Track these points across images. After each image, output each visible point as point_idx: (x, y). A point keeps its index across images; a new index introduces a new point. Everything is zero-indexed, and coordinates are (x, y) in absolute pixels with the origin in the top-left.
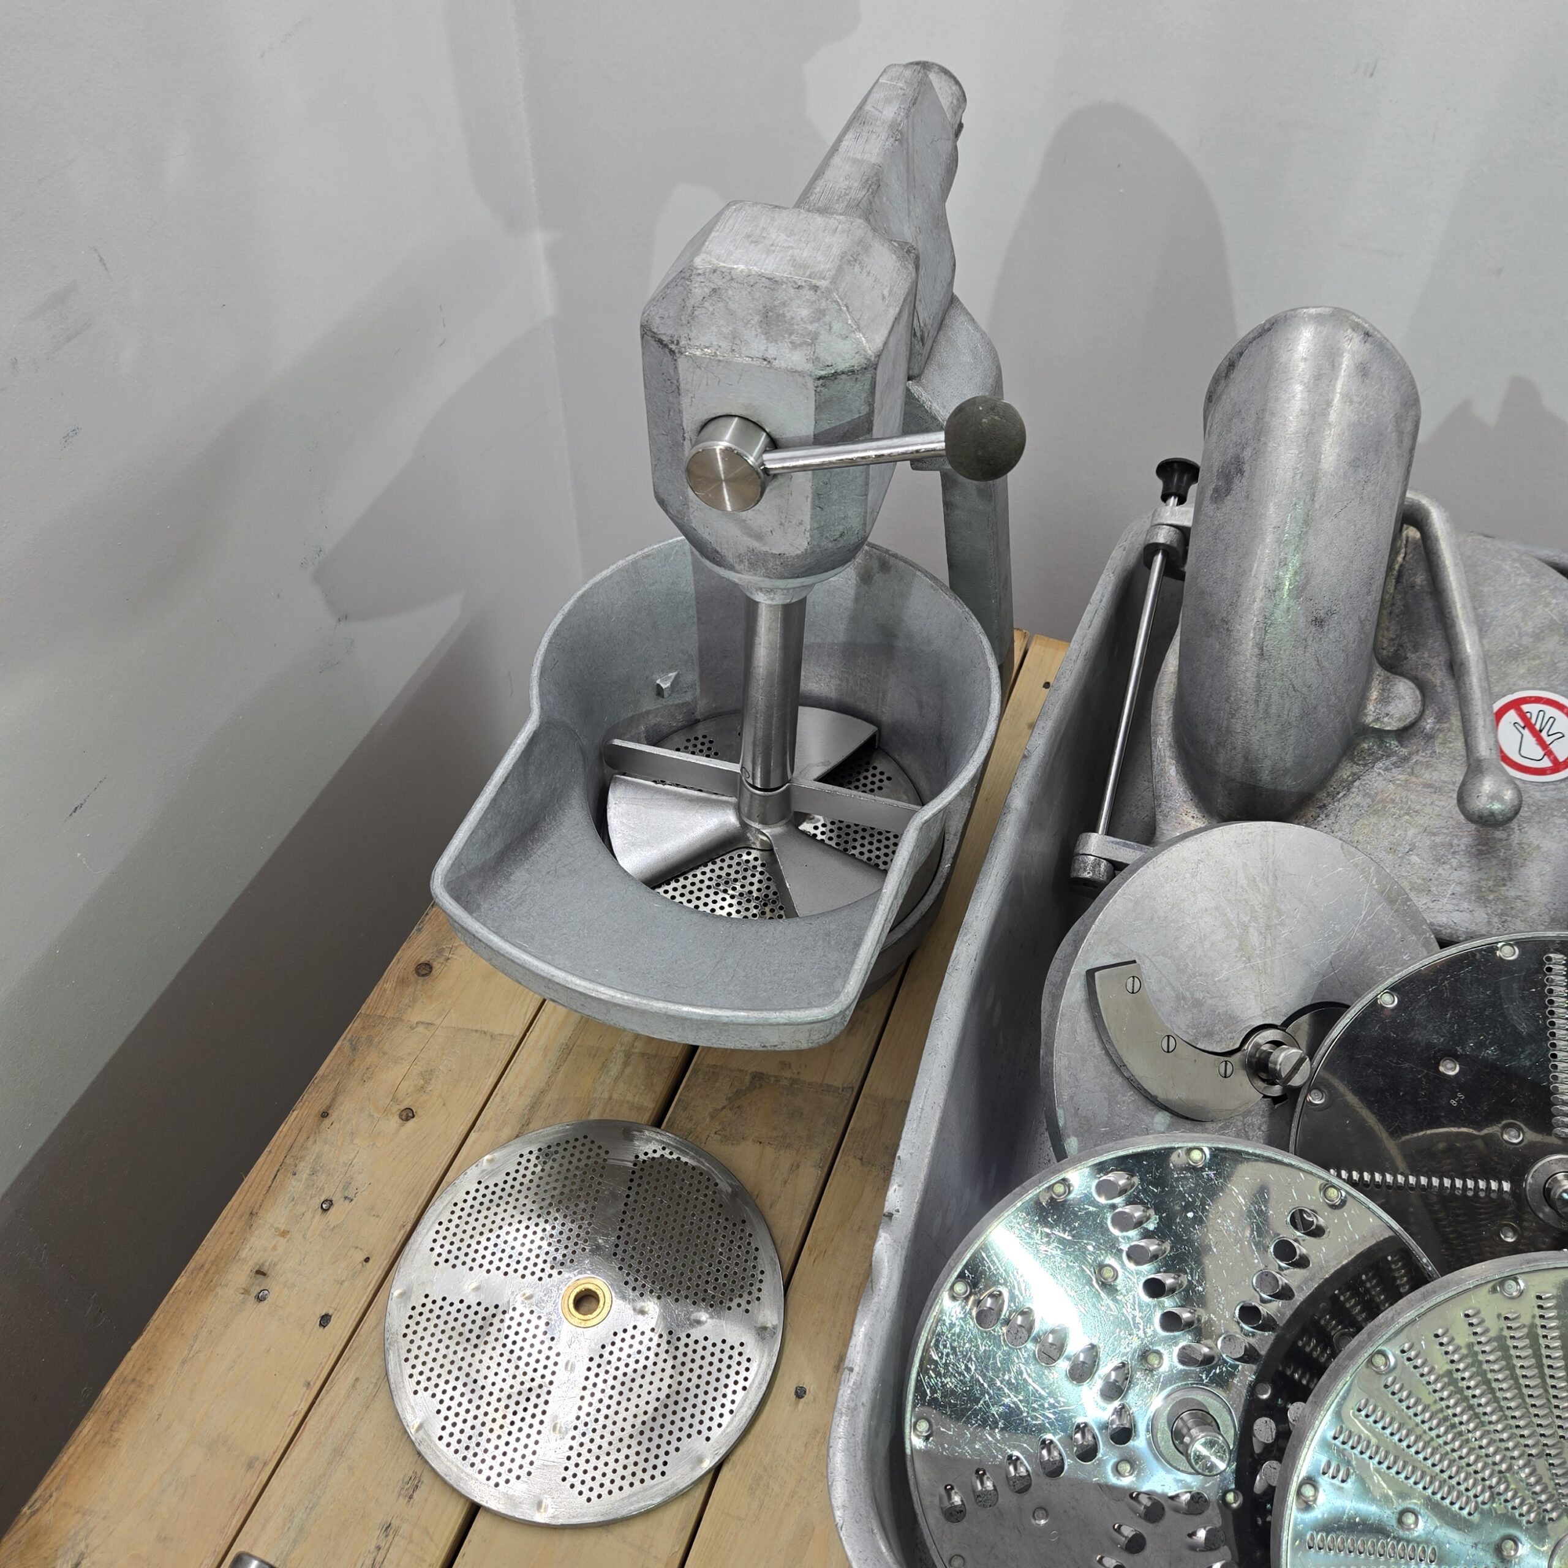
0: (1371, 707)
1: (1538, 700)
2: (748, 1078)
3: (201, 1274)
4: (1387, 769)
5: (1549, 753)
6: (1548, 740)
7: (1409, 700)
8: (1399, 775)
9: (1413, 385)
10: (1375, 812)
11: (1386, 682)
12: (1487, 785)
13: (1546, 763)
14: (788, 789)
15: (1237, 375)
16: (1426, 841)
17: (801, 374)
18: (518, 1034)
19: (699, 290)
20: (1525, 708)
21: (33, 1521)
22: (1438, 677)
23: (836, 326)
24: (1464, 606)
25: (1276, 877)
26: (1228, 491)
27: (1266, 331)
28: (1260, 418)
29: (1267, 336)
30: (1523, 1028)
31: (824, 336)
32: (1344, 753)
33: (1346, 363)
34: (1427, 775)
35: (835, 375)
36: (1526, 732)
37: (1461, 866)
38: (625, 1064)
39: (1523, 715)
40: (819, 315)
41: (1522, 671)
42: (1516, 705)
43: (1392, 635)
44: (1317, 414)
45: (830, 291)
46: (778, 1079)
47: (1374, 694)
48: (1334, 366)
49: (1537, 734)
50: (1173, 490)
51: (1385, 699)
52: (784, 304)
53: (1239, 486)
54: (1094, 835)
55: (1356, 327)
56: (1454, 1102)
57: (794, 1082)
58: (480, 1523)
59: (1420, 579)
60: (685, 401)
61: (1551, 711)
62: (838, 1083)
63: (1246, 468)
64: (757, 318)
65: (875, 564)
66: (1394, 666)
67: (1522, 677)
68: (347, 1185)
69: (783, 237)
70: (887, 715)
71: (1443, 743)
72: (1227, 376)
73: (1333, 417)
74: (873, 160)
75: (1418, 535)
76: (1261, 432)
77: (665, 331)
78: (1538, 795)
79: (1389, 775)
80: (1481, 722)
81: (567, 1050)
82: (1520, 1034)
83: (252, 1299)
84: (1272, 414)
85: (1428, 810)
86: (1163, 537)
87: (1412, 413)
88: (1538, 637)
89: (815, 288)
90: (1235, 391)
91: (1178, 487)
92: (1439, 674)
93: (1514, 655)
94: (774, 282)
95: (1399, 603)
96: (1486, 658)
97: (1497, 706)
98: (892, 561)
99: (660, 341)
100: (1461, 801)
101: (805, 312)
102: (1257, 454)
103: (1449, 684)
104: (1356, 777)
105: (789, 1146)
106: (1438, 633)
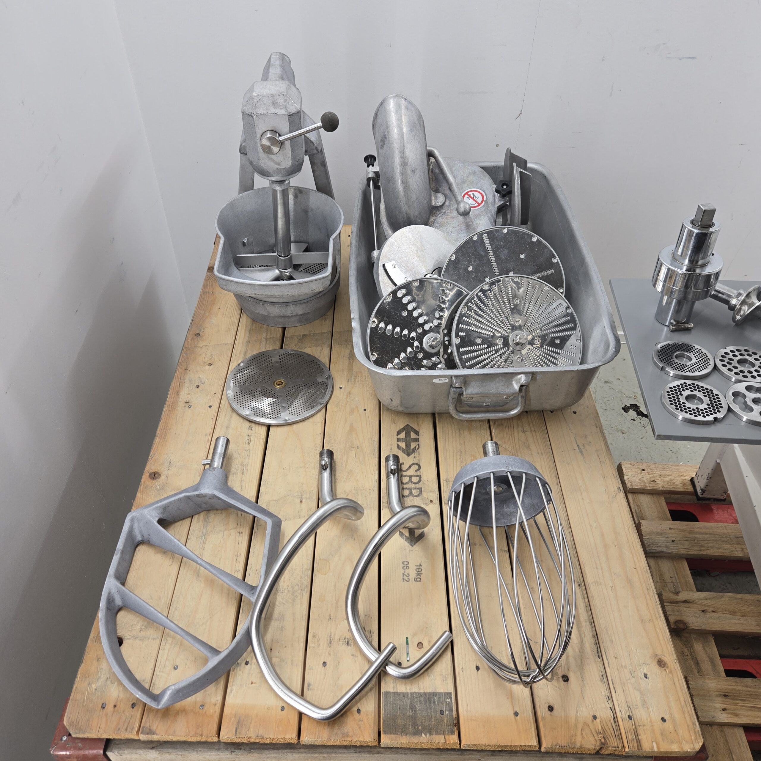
0: (433, 201)
1: (471, 191)
2: (301, 336)
3: (170, 406)
4: (441, 216)
5: (477, 202)
6: (476, 199)
7: (442, 198)
8: (444, 217)
9: (419, 112)
10: (442, 227)
11: (435, 195)
12: (462, 205)
13: (477, 204)
14: (291, 256)
15: (379, 116)
16: (454, 230)
17: (284, 115)
18: (233, 342)
19: (256, 100)
20: (469, 193)
21: (153, 458)
22: (448, 192)
23: (290, 103)
24: (448, 171)
25: (421, 239)
26: (384, 144)
27: (382, 104)
28: (387, 124)
29: (383, 105)
30: (483, 254)
31: (288, 105)
32: (430, 215)
33: (403, 107)
34: (451, 215)
35: (292, 114)
36: (470, 199)
37: (464, 233)
38: (266, 341)
39: (469, 195)
40: (286, 101)
41: (466, 185)
42: (467, 193)
43: (434, 185)
44: (399, 120)
45: (286, 95)
46: (310, 334)
47: (433, 198)
48: (400, 108)
49: (473, 199)
50: (370, 163)
51: (436, 199)
52: (277, 100)
53: (386, 142)
54: (375, 251)
55: (402, 98)
56: (473, 276)
57: (314, 334)
58: (271, 429)
59: (437, 171)
60: (257, 128)
61: (475, 193)
62: (326, 331)
63: (387, 137)
64: (271, 104)
65: (298, 192)
66: (437, 191)
67: (467, 187)
68: (201, 382)
69: (271, 86)
70: (310, 241)
71: (453, 207)
72: (376, 118)
73: (403, 120)
74: (279, 73)
75: (434, 160)
76: (388, 127)
77: (249, 112)
78: (477, 212)
79: (442, 217)
80: (458, 194)
81: (248, 342)
82: (482, 255)
83: (187, 408)
84: (389, 122)
85: (453, 222)
86: (371, 175)
87: (421, 119)
88: (468, 177)
89: (283, 95)
90: (379, 120)
91: (371, 162)
92: (447, 191)
93: (463, 182)
94: (273, 95)
95: (434, 178)
96: (457, 184)
97: (463, 195)
98: (302, 189)
99: (249, 115)
100: (457, 211)
101: (282, 101)
102: (388, 132)
103: (450, 193)
104: (435, 220)
105: (318, 346)
106: (445, 182)
